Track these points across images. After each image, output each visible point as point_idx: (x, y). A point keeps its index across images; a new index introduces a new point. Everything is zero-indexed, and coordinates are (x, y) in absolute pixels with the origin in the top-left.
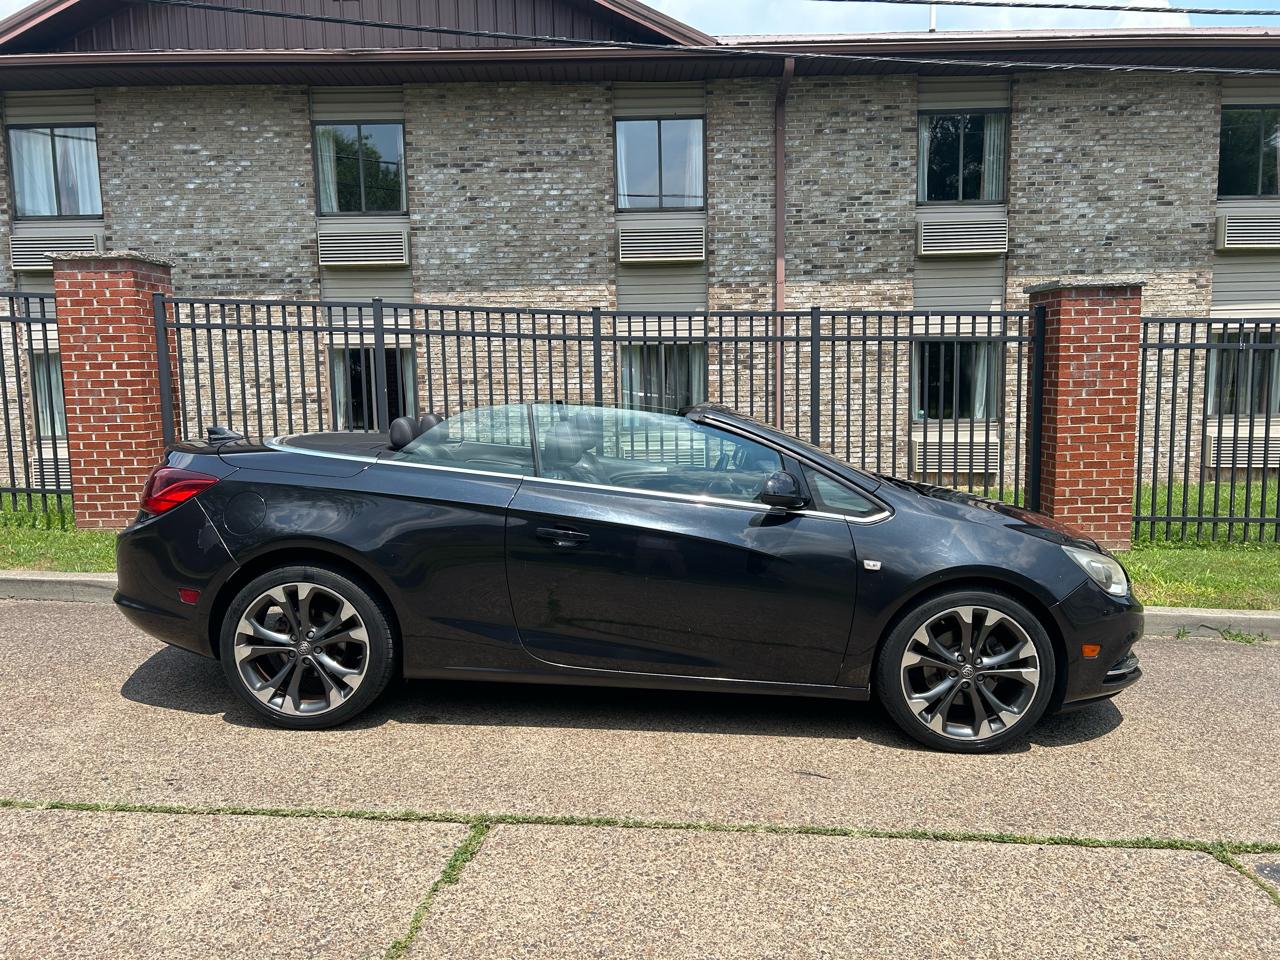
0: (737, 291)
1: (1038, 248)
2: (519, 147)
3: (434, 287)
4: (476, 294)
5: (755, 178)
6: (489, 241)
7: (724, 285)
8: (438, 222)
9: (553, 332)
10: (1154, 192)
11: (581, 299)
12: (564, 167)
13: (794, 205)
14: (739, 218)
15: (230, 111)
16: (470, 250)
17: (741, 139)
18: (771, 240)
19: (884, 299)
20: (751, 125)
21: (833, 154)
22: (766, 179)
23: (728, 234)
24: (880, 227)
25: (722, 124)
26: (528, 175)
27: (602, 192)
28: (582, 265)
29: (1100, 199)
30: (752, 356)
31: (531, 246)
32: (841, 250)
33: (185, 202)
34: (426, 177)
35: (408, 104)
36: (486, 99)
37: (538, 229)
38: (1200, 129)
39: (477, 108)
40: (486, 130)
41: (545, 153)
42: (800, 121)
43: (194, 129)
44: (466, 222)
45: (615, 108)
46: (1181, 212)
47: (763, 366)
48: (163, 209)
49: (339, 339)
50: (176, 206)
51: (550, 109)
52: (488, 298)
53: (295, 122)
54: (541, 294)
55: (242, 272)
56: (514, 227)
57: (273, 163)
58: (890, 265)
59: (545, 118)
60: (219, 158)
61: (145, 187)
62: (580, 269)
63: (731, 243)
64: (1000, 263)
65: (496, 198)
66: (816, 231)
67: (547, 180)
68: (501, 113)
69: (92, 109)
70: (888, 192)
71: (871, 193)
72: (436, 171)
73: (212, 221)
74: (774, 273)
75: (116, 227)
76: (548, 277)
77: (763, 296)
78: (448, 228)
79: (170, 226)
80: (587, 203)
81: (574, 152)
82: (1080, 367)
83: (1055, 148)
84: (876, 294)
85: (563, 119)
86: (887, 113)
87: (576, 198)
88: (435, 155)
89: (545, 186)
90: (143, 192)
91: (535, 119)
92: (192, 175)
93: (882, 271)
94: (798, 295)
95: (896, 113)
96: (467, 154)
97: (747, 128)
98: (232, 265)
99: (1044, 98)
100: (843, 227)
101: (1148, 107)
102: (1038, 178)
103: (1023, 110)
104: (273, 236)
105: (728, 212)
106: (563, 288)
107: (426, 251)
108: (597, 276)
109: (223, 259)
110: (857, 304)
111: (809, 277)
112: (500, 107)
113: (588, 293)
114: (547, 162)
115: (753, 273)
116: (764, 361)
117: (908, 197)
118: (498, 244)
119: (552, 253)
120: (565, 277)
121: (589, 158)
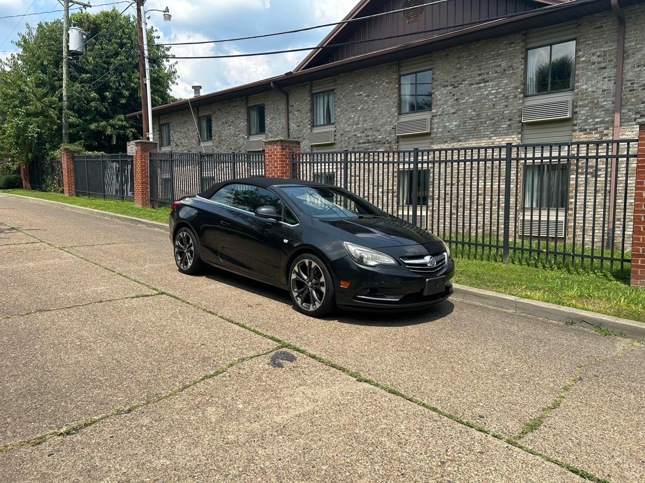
0: (590, 133)
2: (479, 72)
3: (439, 141)
4: (456, 143)
5: (605, 68)
6: (463, 118)
7: (581, 130)
8: (443, 112)
12: (499, 78)
13: (630, 81)
14: (593, 92)
15: (373, 77)
16: (455, 123)
17: (597, 47)
18: (612, 103)
20: (603, 38)
22: (612, 68)
23: (586, 102)
25: (586, 41)
26: (482, 85)
27: (517, 88)
28: (505, 126)
30: (597, 170)
31: (481, 119)
33: (357, 115)
34: (439, 92)
35: (434, 61)
36: (465, 52)
37: (485, 111)
39: (463, 57)
40: (465, 67)
41: (491, 73)
42: (636, 30)
43: (361, 86)
44: (454, 111)
45: (527, 44)
47: (604, 176)
48: (351, 118)
49: (407, 166)
50: (355, 117)
51: (494, 51)
53: (393, 77)
54: (484, 141)
55: (372, 141)
56: (474, 110)
57: (385, 95)
59: (491, 56)
60: (368, 96)
61: (346, 111)
62: (504, 128)
63: (588, 106)
65: (467, 98)
67: (490, 86)
68: (472, 58)
69: (333, 84)
72: (443, 89)
73: (365, 121)
74: (613, 122)
75: (338, 127)
76: (488, 133)
77: (607, 135)
78: (446, 114)
79: (352, 125)
80: (509, 94)
87: (503, 93)
88: (443, 82)
89: (489, 89)
90: (346, 113)
91: (487, 57)
92: (360, 104)
94: (630, 133)
96: (456, 79)
97: (601, 40)
98: (370, 138)
104: (383, 125)
105: (586, 89)
106: (495, 138)
107: (437, 125)
108: (512, 131)
109: (367, 136)
112: (471, 55)
113: (507, 139)
114: (491, 77)
115: (601, 123)
116: (604, 172)
118: (467, 119)
119: (491, 121)
120: (496, 133)
121: (511, 72)
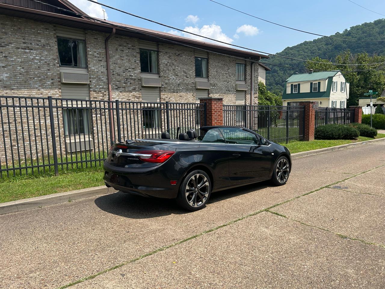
0: (98, 93)
1: (166, 86)
2: (23, 41)
4: (9, 91)
6: (13, 72)
7: (95, 91)
9: (40, 105)
10: (185, 75)
11: (49, 94)
12: (41, 50)
13: (112, 70)
14: (97, 72)
16: (6, 75)
17: (96, 49)
18: (106, 79)
19: (135, 97)
20: (99, 45)
21: (121, 57)
22: (104, 61)
23: (95, 76)
24: (133, 78)
25: (90, 44)
26: (27, 51)
28: (49, 83)
29: (176, 75)
30: (105, 112)
31: (29, 75)
32: (124, 83)
36: (9, 22)
37: (32, 70)
38: (192, 61)
39: (6, 25)
40: (10, 33)
41: (33, 44)
42: (112, 46)
44: (3, 65)
45: (57, 33)
46: (190, 80)
47: (107, 115)
51: (34, 29)
52: (14, 93)
54: (35, 92)
56: (23, 68)
58: (136, 88)
59: (32, 32)
62: (49, 84)
63: (95, 79)
64: (158, 89)
65: (15, 58)
66: (118, 77)
67: (34, 53)
68: (16, 28)
70: (134, 69)
71: (130, 69)
74: (108, 88)
76: (37, 86)
77: (105, 95)
80: (49, 62)
81: (44, 45)
83: (167, 62)
84: (133, 96)
85: (39, 33)
86: (132, 47)
87: (45, 60)
89: (34, 55)
91: (29, 32)
93: (134, 90)
94: (115, 95)
95: (135, 48)
96: (2, 40)
97: (98, 46)
99: (165, 50)
100: (125, 77)
101: (183, 55)
102: (165, 69)
103: (161, 52)
105: (94, 70)
106: (42, 90)
108: (55, 87)
110: (129, 98)
111: (117, 90)
112: (15, 26)
113: (52, 92)
114: (34, 47)
115: (102, 88)
117: (139, 70)
118: (17, 74)
119: (38, 78)
120: (43, 86)
121: (49, 48)
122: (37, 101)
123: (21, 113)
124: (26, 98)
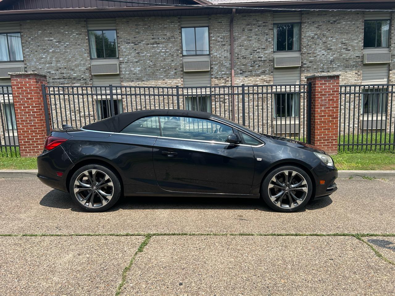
0: (220, 80)
1: (310, 65)
2: (152, 37)
3: (127, 80)
4: (140, 82)
5: (224, 45)
6: (144, 66)
7: (216, 78)
8: (128, 61)
9: (164, 93)
10: (344, 47)
11: (172, 83)
12: (166, 43)
13: (237, 53)
14: (220, 57)
15: (62, 27)
16: (138, 69)
17: (220, 33)
18: (230, 64)
19: (264, 81)
20: (223, 29)
21: (248, 37)
22: (228, 45)
23: (217, 62)
24: (263, 59)
25: (214, 29)
26: (155, 45)
27: (178, 50)
28: (172, 73)
29: (328, 49)
30: (225, 100)
31: (156, 67)
32: (251, 67)
33: (49, 56)
34: (124, 47)
35: (117, 24)
36: (141, 22)
37: (159, 62)
38: (358, 27)
39: (139, 25)
40: (142, 32)
41: (160, 38)
42: (238, 27)
43: (51, 33)
44: (136, 60)
45: (181, 24)
46: (353, 53)
47: (228, 102)
48: (42, 58)
49: (99, 97)
50: (46, 57)
51: (161, 25)
52: (144, 83)
53: (83, 30)
54: (160, 82)
55: (68, 77)
56: (151, 61)
57: (76, 43)
58: (266, 71)
59: (160, 28)
60: (59, 42)
61: (37, 51)
62: (172, 74)
63: (218, 65)
64: (299, 69)
65: (145, 53)
66: (243, 61)
67: (161, 47)
68: (146, 26)
69: (19, 27)
70: (265, 48)
71: (260, 49)
72: (127, 45)
73: (58, 62)
74: (231, 74)
75: (28, 64)
76: (162, 77)
77: (228, 81)
78: (131, 62)
79: (45, 63)
80: (173, 54)
81: (169, 38)
82: (322, 100)
83: (315, 34)
84: (262, 80)
85: (165, 28)
86: (264, 24)
87: (170, 52)
88: (126, 40)
89: (160, 49)
90: (36, 53)
91: (157, 28)
92: (51, 47)
93: (264, 73)
94: (239, 80)
95: (267, 24)
96: (136, 39)
97: (222, 29)
98: (65, 75)
99: (311, 19)
100: (251, 59)
101: (342, 21)
102: (310, 43)
103: (305, 23)
104: (77, 66)
105: (216, 56)
106: (167, 80)
107: (124, 69)
108: (177, 76)
109: (62, 73)
110: (256, 83)
111: (242, 75)
112: (146, 25)
113: (175, 81)
114: (161, 41)
115: (225, 74)
117: (271, 50)
118: (146, 67)
119: (163, 69)
120: (167, 77)
121: (173, 40)
122: (162, 90)
123: (150, 101)
124: (154, 88)
